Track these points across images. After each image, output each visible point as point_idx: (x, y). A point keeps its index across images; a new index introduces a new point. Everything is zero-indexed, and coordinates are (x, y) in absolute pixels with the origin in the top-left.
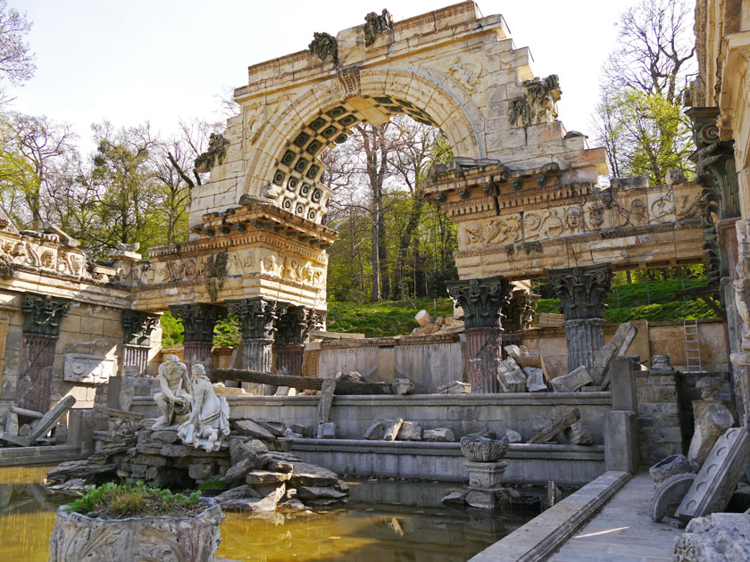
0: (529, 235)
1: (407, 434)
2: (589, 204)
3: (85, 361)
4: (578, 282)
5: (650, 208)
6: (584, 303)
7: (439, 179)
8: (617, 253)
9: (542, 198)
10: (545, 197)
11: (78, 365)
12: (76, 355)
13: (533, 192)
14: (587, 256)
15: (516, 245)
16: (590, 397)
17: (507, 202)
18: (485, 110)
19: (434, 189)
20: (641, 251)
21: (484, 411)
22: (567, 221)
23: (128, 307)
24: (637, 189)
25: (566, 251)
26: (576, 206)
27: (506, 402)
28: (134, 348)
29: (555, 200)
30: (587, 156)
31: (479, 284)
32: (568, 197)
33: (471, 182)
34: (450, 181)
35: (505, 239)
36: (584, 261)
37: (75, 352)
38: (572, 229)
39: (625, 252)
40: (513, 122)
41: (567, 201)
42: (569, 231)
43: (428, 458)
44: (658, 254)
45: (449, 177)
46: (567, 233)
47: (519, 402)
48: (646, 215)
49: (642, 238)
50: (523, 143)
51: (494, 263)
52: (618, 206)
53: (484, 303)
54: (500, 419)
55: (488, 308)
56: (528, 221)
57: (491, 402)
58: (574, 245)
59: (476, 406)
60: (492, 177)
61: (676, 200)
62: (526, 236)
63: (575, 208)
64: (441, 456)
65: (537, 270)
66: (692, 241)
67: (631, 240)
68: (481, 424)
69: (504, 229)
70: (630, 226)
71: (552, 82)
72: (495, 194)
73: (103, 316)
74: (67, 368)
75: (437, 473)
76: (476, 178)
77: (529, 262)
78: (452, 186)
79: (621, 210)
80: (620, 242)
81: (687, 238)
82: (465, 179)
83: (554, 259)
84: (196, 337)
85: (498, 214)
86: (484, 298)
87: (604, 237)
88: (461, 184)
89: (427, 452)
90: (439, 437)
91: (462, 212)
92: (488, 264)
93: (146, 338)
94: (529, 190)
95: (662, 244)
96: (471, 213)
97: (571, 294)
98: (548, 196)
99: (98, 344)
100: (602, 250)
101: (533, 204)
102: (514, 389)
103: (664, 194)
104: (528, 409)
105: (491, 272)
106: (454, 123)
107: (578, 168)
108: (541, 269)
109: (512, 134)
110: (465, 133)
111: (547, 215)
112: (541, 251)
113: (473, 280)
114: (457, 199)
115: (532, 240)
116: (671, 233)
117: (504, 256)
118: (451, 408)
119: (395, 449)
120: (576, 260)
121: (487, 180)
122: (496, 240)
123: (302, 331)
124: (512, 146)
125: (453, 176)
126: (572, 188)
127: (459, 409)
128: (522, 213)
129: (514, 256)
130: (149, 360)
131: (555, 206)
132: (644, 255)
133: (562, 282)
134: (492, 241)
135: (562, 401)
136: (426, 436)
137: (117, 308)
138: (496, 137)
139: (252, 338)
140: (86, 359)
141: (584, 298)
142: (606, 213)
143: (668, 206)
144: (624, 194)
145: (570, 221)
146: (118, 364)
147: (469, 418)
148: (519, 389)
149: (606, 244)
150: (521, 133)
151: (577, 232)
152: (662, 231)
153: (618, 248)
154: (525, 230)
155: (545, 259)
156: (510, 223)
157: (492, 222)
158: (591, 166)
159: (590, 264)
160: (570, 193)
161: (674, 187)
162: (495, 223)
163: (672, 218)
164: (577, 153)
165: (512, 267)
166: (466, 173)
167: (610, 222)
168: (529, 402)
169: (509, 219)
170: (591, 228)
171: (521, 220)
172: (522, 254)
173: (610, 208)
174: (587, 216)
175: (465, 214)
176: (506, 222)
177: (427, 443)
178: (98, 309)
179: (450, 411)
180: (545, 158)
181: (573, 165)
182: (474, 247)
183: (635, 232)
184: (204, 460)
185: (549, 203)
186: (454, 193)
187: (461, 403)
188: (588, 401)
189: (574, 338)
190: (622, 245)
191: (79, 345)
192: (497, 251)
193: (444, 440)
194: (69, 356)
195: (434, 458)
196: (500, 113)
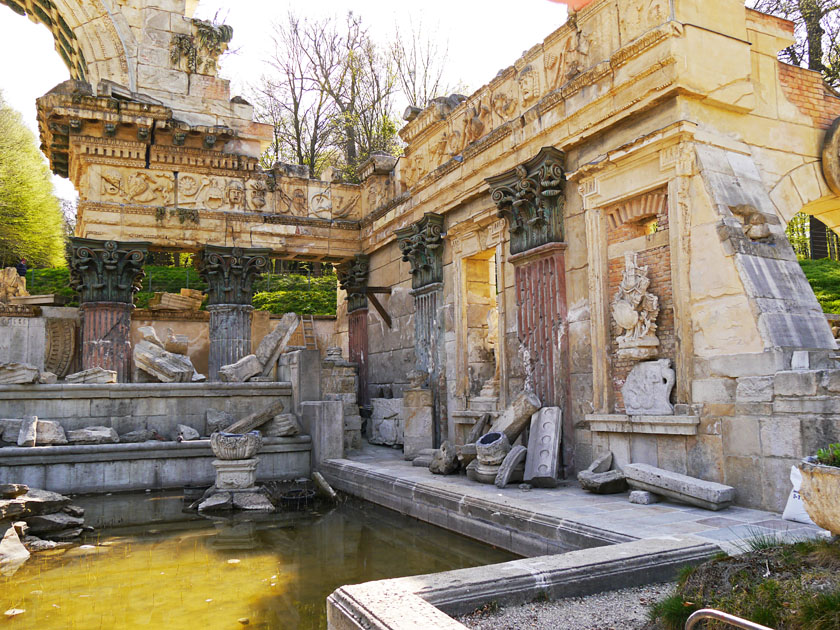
0: (183, 201)
1: (48, 436)
2: (252, 182)
4: (237, 264)
5: (310, 201)
6: (239, 287)
7: (82, 101)
8: (277, 240)
9: (204, 161)
10: (208, 161)
13: (196, 152)
14: (245, 237)
15: (168, 209)
16: (268, 388)
17: (162, 155)
18: (139, 34)
19: (72, 114)
20: (298, 242)
21: (143, 403)
22: (228, 195)
24: (301, 179)
25: (224, 227)
26: (238, 180)
27: (172, 393)
29: (219, 167)
30: (255, 129)
31: (118, 248)
32: (233, 169)
33: (126, 119)
34: (100, 109)
35: (154, 199)
36: (243, 242)
38: (233, 204)
39: (283, 240)
40: (175, 61)
41: (230, 173)
42: (229, 206)
43: (93, 465)
44: (313, 248)
45: (99, 103)
46: (227, 208)
47: (189, 393)
48: (305, 206)
49: (302, 229)
50: (185, 91)
51: (137, 226)
52: (281, 191)
53: (120, 272)
54: (163, 413)
55: (124, 280)
56: (184, 185)
57: (153, 394)
58: (234, 222)
59: (131, 398)
60: (155, 121)
61: (333, 198)
62: (180, 201)
63: (237, 182)
64: (113, 461)
65: (190, 243)
66: (344, 241)
67: (292, 229)
68: (137, 420)
69: (153, 186)
70: (290, 214)
71: (225, 34)
72: (149, 142)
75: (106, 483)
76: (133, 116)
77: (181, 232)
78: (98, 116)
79: (283, 196)
80: (280, 229)
81: (340, 237)
82: (118, 113)
83: (210, 234)
85: (147, 167)
86: (121, 266)
87: (266, 220)
88: (115, 118)
89: (94, 457)
90: (103, 438)
91: (100, 152)
92: (129, 225)
94: (191, 148)
95: (318, 239)
96: (113, 156)
97: (226, 276)
98: (211, 162)
100: (263, 234)
101: (192, 166)
102: (178, 378)
103: (323, 190)
104: (199, 402)
105: (130, 236)
106: (96, 34)
107: (242, 139)
108: (195, 243)
109: (172, 75)
110: (112, 52)
111: (206, 182)
112: (197, 222)
113: (110, 241)
114: (97, 133)
115: (186, 207)
116: (327, 230)
117: (151, 219)
118: (96, 402)
119: (42, 458)
120: (234, 239)
121: (149, 122)
122: (143, 198)
124: (170, 90)
125: (104, 104)
126: (239, 160)
127: (108, 402)
128: (176, 173)
129: (165, 221)
131: (216, 175)
132: (301, 246)
133: (219, 262)
134: (136, 198)
135: (238, 392)
136: (74, 438)
138: (151, 72)
141: (239, 281)
142: (269, 195)
143: (326, 203)
144: (288, 180)
145: (232, 196)
147: (121, 414)
148: (185, 378)
149: (267, 228)
150: (184, 77)
151: (237, 209)
152: (320, 227)
153: (279, 235)
154: (179, 194)
155: (200, 232)
156: (161, 182)
157: (139, 174)
158: (257, 141)
159: (248, 246)
160: (236, 165)
161: (333, 185)
162: (143, 176)
163: (328, 216)
164: (245, 123)
165: (160, 234)
166: (123, 106)
167: (272, 207)
168: (201, 393)
169: (160, 175)
170: (253, 208)
171: (176, 181)
172: (175, 221)
173: (272, 192)
174: (249, 194)
175: (104, 155)
176: (157, 180)
177: (77, 447)
179: (94, 405)
180: (208, 117)
181: (240, 135)
182: (111, 200)
183: (297, 222)
185: (211, 169)
186: (96, 125)
187: (113, 395)
188: (265, 392)
189: (224, 324)
190: (283, 233)
192: (144, 211)
193: (109, 441)
195: (101, 465)
196: (160, 43)
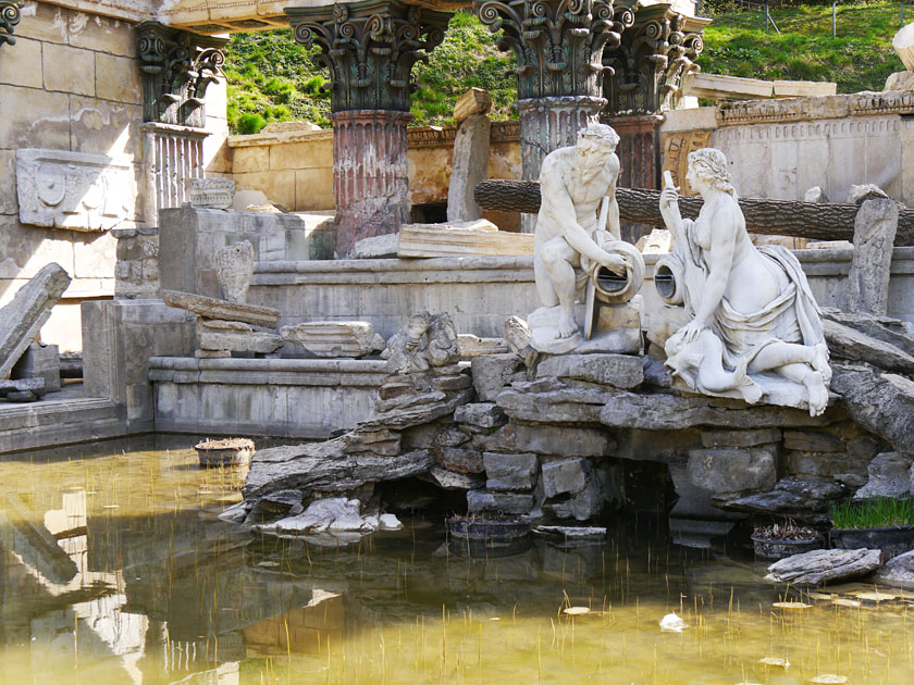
3: (64, 168)
11: (50, 180)
12: (43, 152)
23: (148, 18)
28: (170, 132)
37: (38, 144)
73: (91, 42)
74: (25, 188)
84: (372, 97)
93: (197, 105)
99: (89, 122)
123: (658, 77)
130: (204, 167)
137: (122, 20)
139: (554, 94)
140: (65, 162)
146: (138, 178)
178: (80, 22)
184: (750, 438)
191: (43, 125)
194: (27, 155)
